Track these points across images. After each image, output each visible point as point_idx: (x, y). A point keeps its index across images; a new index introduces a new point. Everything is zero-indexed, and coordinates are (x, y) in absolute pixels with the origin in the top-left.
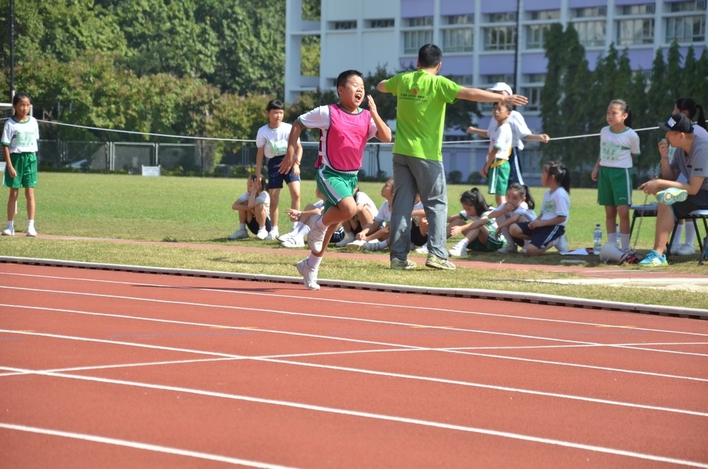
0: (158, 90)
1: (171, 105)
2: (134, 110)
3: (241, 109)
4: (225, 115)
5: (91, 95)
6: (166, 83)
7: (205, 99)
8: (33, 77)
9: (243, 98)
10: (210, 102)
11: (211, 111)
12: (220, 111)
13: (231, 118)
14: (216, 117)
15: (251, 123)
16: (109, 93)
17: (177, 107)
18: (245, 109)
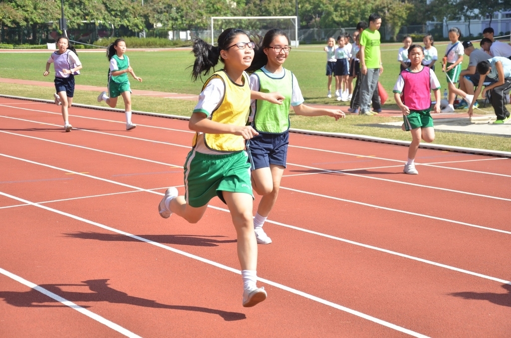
0: (363, 2)
1: (369, 9)
2: (353, 13)
3: (402, 9)
4: (395, 12)
5: (333, 7)
7: (386, 5)
9: (403, 3)
10: (388, 6)
11: (388, 10)
12: (392, 10)
13: (398, 14)
14: (391, 13)
15: (407, 15)
16: (341, 5)
17: (372, 10)
18: (404, 8)
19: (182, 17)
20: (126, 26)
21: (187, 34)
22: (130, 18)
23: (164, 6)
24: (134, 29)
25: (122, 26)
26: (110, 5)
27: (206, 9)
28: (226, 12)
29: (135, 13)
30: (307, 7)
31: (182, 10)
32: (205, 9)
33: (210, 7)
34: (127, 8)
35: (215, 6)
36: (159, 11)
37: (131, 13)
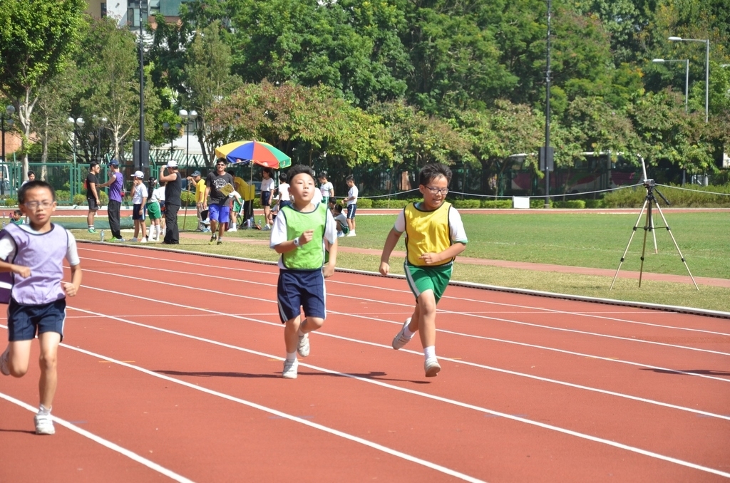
20: (673, 162)
22: (682, 146)
37: (686, 135)
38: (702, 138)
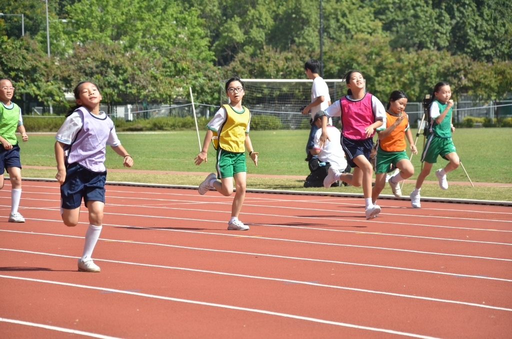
0: (423, 62)
1: (434, 73)
2: (406, 79)
3: (489, 73)
4: (477, 78)
5: (374, 68)
6: (430, 56)
7: (461, 66)
8: (330, 58)
9: (490, 65)
10: (464, 69)
11: (465, 76)
12: (472, 74)
13: (482, 80)
14: (470, 80)
15: (498, 83)
16: (387, 66)
17: (439, 74)
18: (493, 72)
19: (125, 81)
20: (34, 96)
21: (126, 110)
22: (40, 83)
23: (95, 64)
24: (47, 101)
25: (28, 95)
26: (7, 61)
27: (164, 70)
28: (197, 75)
29: (48, 75)
30: (331, 68)
31: (125, 71)
32: (161, 68)
33: (169, 67)
34: (37, 66)
35: (179, 65)
36: (88, 71)
37: (43, 75)
38: (54, 77)
